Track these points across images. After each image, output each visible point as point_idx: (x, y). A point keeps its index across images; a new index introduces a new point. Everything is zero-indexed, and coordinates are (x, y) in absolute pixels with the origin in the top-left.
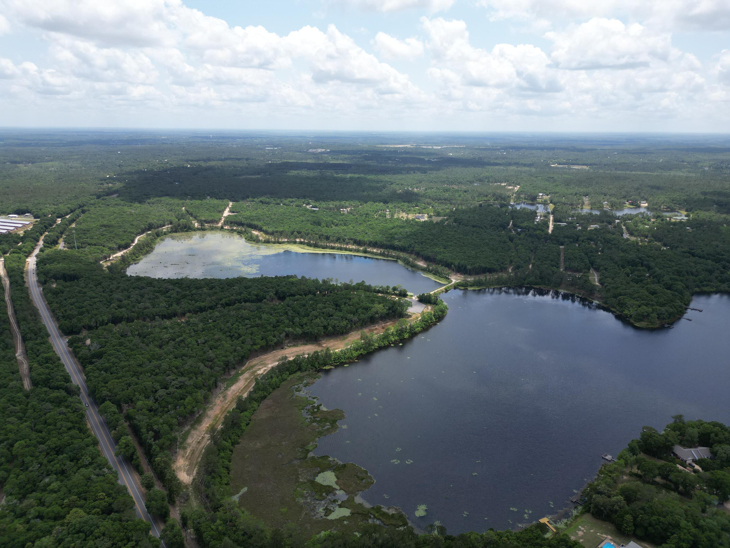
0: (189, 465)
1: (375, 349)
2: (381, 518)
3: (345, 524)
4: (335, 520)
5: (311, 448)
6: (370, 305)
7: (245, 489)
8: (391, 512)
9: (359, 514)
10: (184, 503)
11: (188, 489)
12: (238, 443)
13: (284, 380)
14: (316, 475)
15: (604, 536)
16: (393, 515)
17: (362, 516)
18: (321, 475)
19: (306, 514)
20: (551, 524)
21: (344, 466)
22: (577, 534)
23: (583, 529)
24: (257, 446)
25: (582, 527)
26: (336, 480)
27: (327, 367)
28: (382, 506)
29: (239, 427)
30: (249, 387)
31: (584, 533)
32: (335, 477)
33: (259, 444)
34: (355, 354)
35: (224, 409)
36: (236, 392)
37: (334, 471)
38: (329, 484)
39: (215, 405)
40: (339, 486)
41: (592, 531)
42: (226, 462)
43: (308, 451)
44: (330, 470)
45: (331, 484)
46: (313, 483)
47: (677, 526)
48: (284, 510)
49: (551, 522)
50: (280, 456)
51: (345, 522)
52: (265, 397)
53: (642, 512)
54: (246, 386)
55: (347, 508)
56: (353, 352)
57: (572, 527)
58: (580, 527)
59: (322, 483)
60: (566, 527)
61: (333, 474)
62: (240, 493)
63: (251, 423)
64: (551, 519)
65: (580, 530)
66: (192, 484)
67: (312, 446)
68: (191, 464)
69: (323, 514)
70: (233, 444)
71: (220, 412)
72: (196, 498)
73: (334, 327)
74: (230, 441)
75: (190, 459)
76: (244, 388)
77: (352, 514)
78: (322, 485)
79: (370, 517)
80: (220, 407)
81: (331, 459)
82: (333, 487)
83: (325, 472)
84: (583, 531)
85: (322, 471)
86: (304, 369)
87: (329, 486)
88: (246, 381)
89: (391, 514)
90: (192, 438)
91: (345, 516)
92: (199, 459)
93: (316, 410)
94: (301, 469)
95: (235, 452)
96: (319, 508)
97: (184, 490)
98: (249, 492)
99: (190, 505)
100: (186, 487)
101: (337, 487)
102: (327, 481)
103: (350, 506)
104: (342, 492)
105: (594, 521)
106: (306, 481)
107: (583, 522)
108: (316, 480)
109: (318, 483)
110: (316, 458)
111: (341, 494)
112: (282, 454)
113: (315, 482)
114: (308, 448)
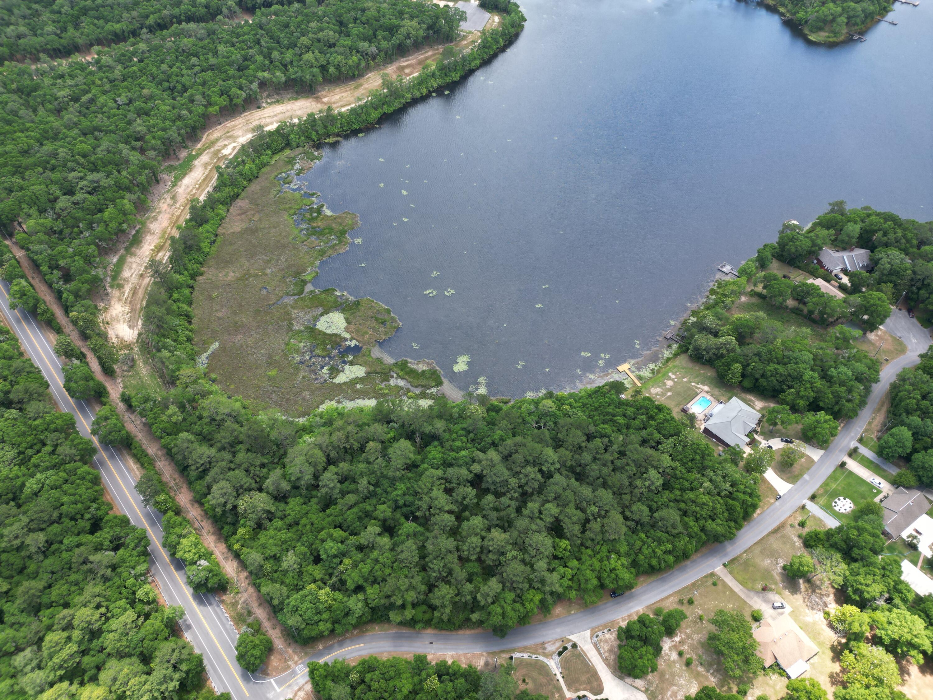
0: (130, 313)
1: (406, 103)
2: (406, 377)
3: (357, 389)
4: (345, 383)
5: (308, 278)
6: (396, 22)
7: (216, 345)
8: (422, 367)
9: (377, 373)
10: (129, 371)
11: (132, 349)
12: (201, 274)
13: (264, 165)
14: (316, 318)
15: (700, 386)
16: (423, 371)
17: (381, 376)
18: (324, 318)
19: (303, 377)
20: (633, 372)
21: (357, 304)
22: (665, 384)
23: (673, 377)
24: (229, 278)
25: (674, 374)
26: (345, 324)
27: (331, 140)
28: (410, 360)
29: (199, 249)
30: (211, 178)
31: (675, 382)
32: (344, 321)
33: (232, 274)
34: (375, 115)
35: (175, 218)
36: (191, 188)
37: (343, 310)
38: (335, 332)
39: (160, 212)
40: (351, 334)
41: (685, 380)
42: (185, 307)
43: (305, 282)
44: (337, 310)
45: (338, 332)
46: (312, 331)
47: (799, 378)
48: (272, 373)
49: (633, 369)
50: (264, 292)
51: (359, 386)
52: (238, 195)
53: (757, 359)
54: (207, 176)
55: (361, 365)
56: (372, 111)
57: (660, 375)
58: (670, 374)
59: (325, 331)
60: (651, 375)
61: (342, 315)
62: (209, 352)
63: (219, 239)
64: (633, 365)
65: (669, 378)
66: (137, 342)
67: (310, 274)
68: (132, 311)
69: (326, 376)
70: (193, 276)
71: (170, 224)
72: (146, 363)
73: (338, 67)
74: (186, 273)
75: (130, 302)
76: (204, 180)
77: (368, 373)
78: (325, 334)
79: (392, 377)
80: (169, 216)
81: (338, 293)
82: (342, 335)
83: (330, 314)
84: (673, 380)
85: (326, 312)
86: (294, 144)
87: (336, 335)
88: (206, 168)
89: (420, 371)
90: (130, 268)
91: (357, 378)
92: (144, 304)
93: (315, 215)
94: (296, 311)
95: (196, 289)
96: (322, 367)
97: (127, 352)
98: (222, 348)
99: (137, 373)
100: (129, 346)
101: (348, 336)
102: (333, 327)
103: (365, 362)
104: (353, 343)
105: (690, 365)
106: (302, 328)
107: (675, 367)
108: (317, 327)
109: (320, 331)
110: (318, 293)
111: (353, 346)
112: (266, 289)
113: (316, 329)
114: (304, 278)
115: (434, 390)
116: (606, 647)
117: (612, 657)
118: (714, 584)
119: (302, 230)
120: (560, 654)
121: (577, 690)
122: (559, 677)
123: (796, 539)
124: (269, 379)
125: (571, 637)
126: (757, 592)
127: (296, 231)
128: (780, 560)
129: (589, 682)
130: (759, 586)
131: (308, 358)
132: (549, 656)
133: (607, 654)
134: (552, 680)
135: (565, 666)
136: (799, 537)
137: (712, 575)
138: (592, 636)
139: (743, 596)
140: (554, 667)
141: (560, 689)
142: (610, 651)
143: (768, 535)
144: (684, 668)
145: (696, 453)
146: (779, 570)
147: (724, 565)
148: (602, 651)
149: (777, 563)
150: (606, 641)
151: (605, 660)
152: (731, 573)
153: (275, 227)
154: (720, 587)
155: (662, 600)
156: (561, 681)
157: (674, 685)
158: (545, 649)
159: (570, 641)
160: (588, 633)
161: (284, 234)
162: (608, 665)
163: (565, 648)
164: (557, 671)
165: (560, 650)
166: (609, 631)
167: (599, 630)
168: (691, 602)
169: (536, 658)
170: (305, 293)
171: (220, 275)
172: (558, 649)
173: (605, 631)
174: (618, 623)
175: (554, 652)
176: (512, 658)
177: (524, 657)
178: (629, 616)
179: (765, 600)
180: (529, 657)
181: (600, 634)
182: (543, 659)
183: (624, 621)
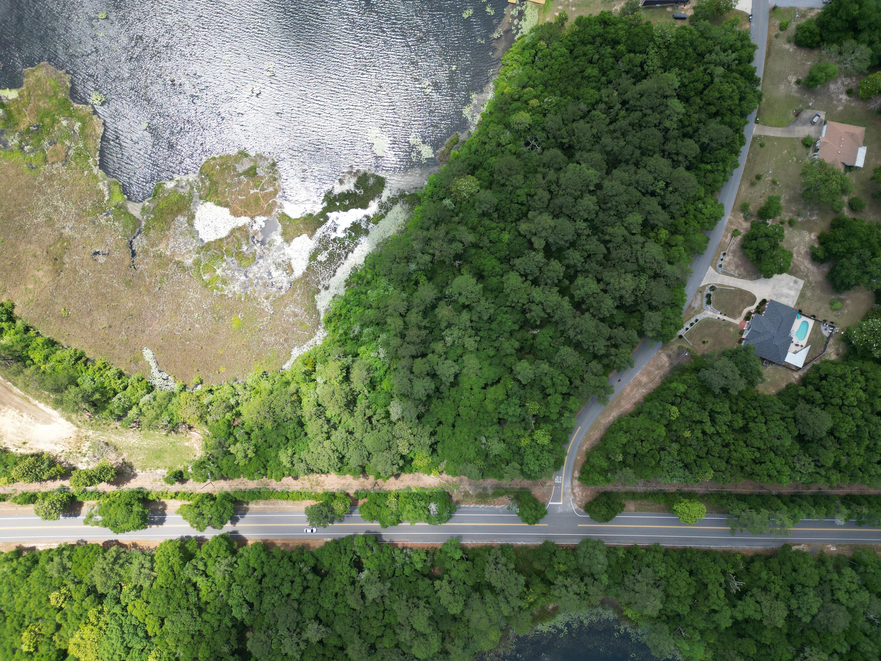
0: (21, 411)
5: (117, 198)
7: (148, 354)
10: (122, 455)
11: (87, 438)
12: (12, 306)
14: (194, 233)
21: (205, 176)
24: (45, 280)
26: (226, 211)
32: (220, 208)
33: (40, 274)
37: (204, 199)
38: (229, 228)
40: (246, 215)
42: (62, 354)
43: (121, 207)
44: (196, 203)
45: (231, 225)
46: (207, 247)
48: (236, 322)
50: (101, 259)
55: (297, 236)
59: (219, 237)
61: (209, 204)
66: (78, 426)
67: (111, 193)
68: (20, 409)
69: (284, 277)
70: (12, 318)
72: (119, 433)
78: (223, 239)
81: (170, 185)
82: (240, 225)
83: (197, 215)
85: (191, 217)
87: (234, 231)
89: (352, 188)
91: (311, 251)
92: (18, 391)
93: (2, 112)
94: (162, 246)
95: (35, 325)
97: (88, 444)
98: (158, 349)
99: (131, 449)
100: (80, 439)
101: (245, 220)
102: (221, 225)
103: (298, 229)
104: (261, 221)
106: (195, 256)
108: (206, 241)
109: (215, 241)
110: (152, 206)
111: (263, 225)
112: (98, 253)
113: (209, 244)
114: (114, 203)
116: (732, 268)
117: (742, 269)
118: (762, 146)
119: (21, 148)
120: (709, 302)
121: (740, 313)
122: (722, 317)
123: (787, 46)
124: (242, 330)
125: (703, 284)
126: (794, 122)
127: (18, 156)
128: (790, 78)
129: (742, 301)
130: (792, 116)
131: (243, 278)
132: (700, 310)
133: (737, 272)
134: (719, 324)
135: (720, 307)
136: (789, 42)
137: (754, 139)
138: (715, 269)
139: (787, 135)
140: (712, 313)
141: (730, 324)
142: (737, 267)
143: (766, 64)
144: (791, 229)
145: (683, 46)
146: (795, 87)
147: (756, 122)
148: (732, 273)
149: (790, 83)
150: (729, 263)
151: (740, 276)
152: (765, 124)
154: (767, 144)
155: (738, 195)
156: (726, 318)
157: (794, 247)
158: (694, 308)
159: (704, 287)
160: (711, 269)
161: (12, 172)
162: (744, 277)
163: (709, 296)
164: (718, 315)
165: (705, 300)
166: (724, 254)
167: (717, 260)
168: (758, 178)
169: (697, 320)
170: (140, 218)
171: (30, 286)
172: (702, 300)
173: (722, 257)
174: (724, 242)
175: (702, 304)
176: (681, 337)
177: (690, 328)
178: (727, 230)
179: (804, 124)
180: (692, 324)
181: (720, 262)
182: (700, 317)
183: (726, 237)
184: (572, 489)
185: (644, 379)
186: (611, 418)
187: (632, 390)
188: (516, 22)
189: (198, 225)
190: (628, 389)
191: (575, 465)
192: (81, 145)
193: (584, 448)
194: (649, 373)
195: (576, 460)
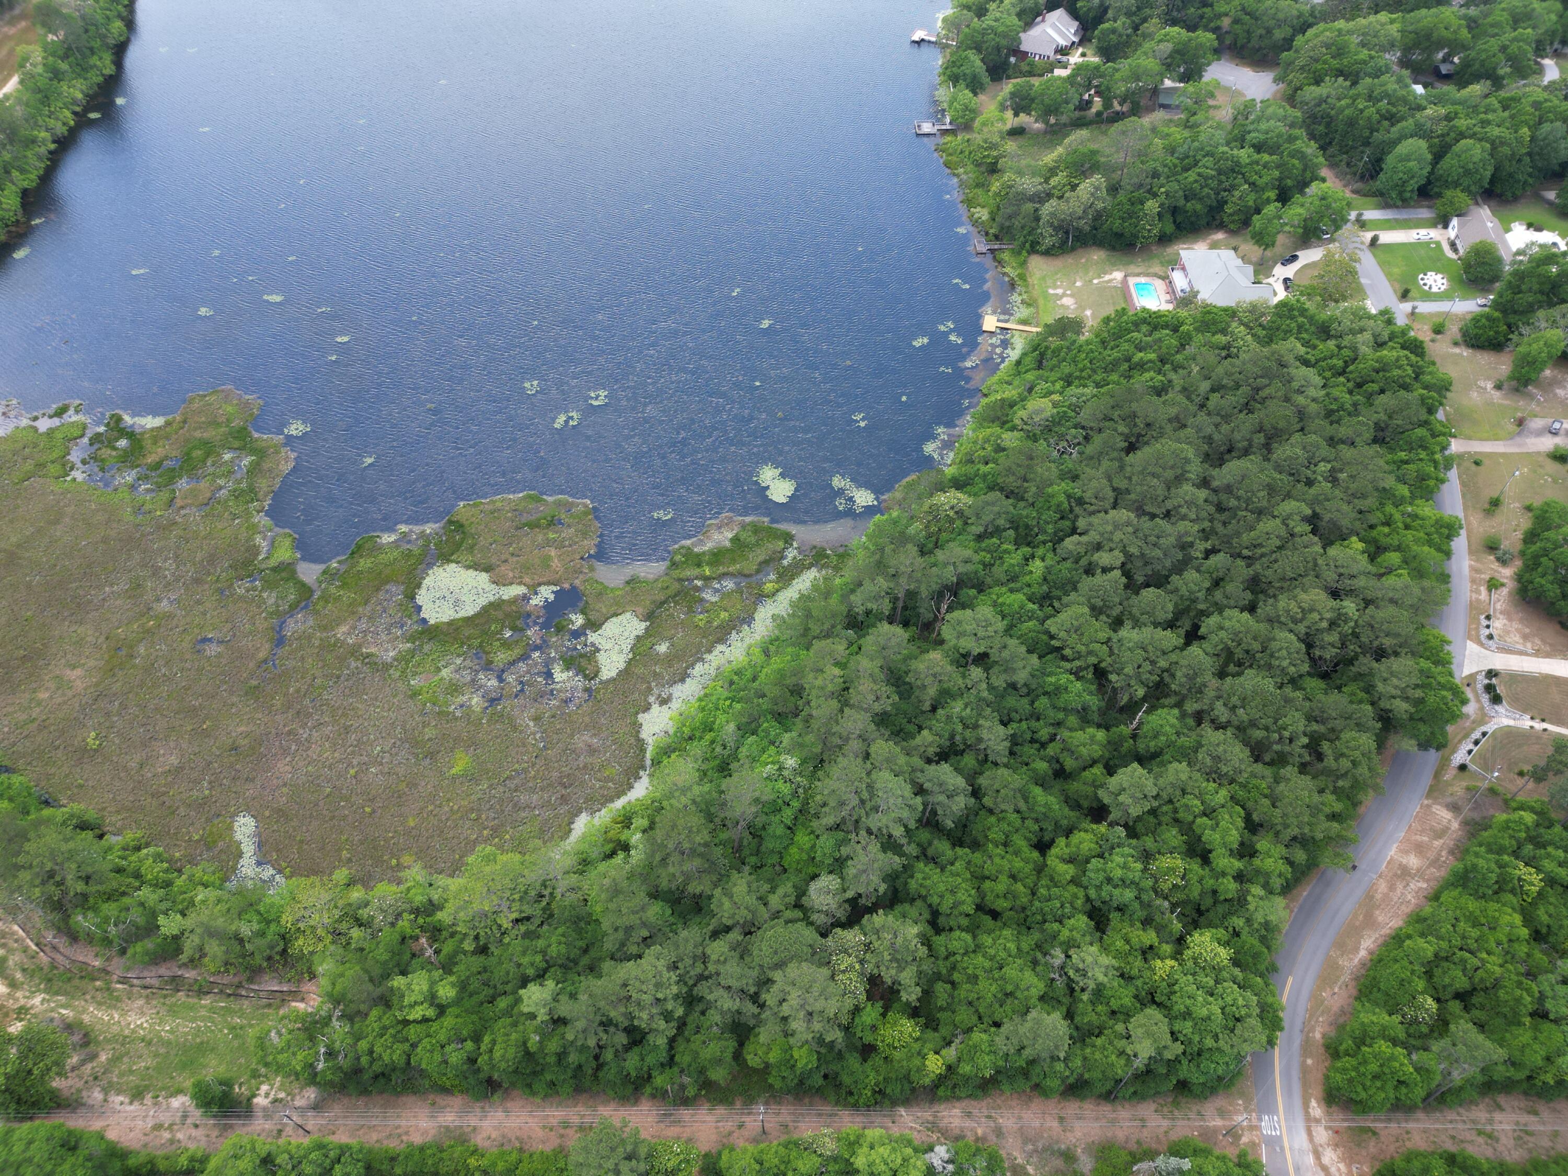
1: (50, 152)
2: (723, 569)
3: (667, 655)
4: (629, 663)
5: (282, 557)
7: (245, 826)
8: (722, 537)
9: (663, 603)
10: (94, 1057)
14: (411, 607)
15: (1107, 277)
16: (735, 540)
17: (676, 603)
18: (425, 597)
19: (537, 719)
20: (1007, 321)
21: (456, 528)
22: (1064, 307)
23: (1060, 291)
24: (79, 684)
25: (1056, 287)
26: (484, 576)
28: (688, 542)
31: (1071, 296)
32: (472, 573)
33: (74, 674)
37: (446, 558)
38: (483, 601)
40: (520, 583)
41: (1078, 284)
43: (285, 570)
44: (430, 566)
45: (488, 598)
46: (433, 635)
48: (461, 763)
50: (212, 650)
51: (663, 648)
55: (616, 615)
57: (1042, 301)
58: (1051, 291)
59: (460, 615)
60: (1032, 310)
61: (453, 567)
64: (994, 313)
65: (1060, 297)
67: (274, 548)
69: (579, 682)
72: (111, 1000)
77: (646, 617)
78: (467, 620)
79: (698, 589)
81: (388, 539)
82: (505, 598)
83: (427, 582)
84: (1064, 295)
85: (412, 586)
87: (493, 606)
89: (728, 544)
91: (638, 638)
93: (123, 443)
94: (344, 629)
96: (549, 675)
98: (270, 817)
99: (124, 1040)
101: (517, 590)
102: (467, 598)
103: (616, 604)
104: (547, 593)
105: (1058, 263)
106: (405, 646)
107: (1043, 278)
108: (432, 622)
109: (451, 623)
110: (343, 568)
111: (551, 597)
112: (210, 640)
113: (436, 627)
114: (272, 563)
115: (791, 554)
116: (1515, 639)
117: (1538, 642)
118: (1478, 464)
120: (1496, 700)
122: (1539, 726)
123: (1457, 350)
124: (471, 778)
125: (1467, 672)
126: (1519, 434)
127: (121, 498)
128: (1481, 383)
130: (1511, 427)
131: (493, 683)
132: (1483, 718)
133: (1529, 645)
134: (1539, 738)
135: (1523, 705)
136: (1456, 344)
138: (1481, 644)
139: (1516, 450)
140: (1512, 720)
142: (1525, 637)
145: (1292, 318)
146: (1497, 394)
147: (1452, 436)
148: (1521, 647)
149: (1484, 388)
150: (1507, 632)
151: (1538, 653)
152: (1469, 438)
153: (56, 522)
154: (1486, 462)
156: (1547, 726)
159: (1473, 676)
160: (1471, 647)
161: (98, 518)
162: (1548, 655)
163: (1489, 688)
164: (1526, 723)
165: (1485, 698)
166: (1488, 618)
167: (1477, 629)
168: (1495, 503)
169: (1484, 734)
170: (315, 587)
171: (43, 695)
172: (1478, 700)
173: (1485, 622)
174: (1478, 600)
175: (1482, 708)
176: (1463, 767)
177: (1476, 749)
178: (1473, 581)
179: (1539, 433)
180: (1476, 743)
181: (1487, 632)
182: (1490, 728)
183: (1478, 592)
184: (1317, 1155)
185: (1413, 861)
186: (1363, 953)
187: (1392, 888)
188: (998, 350)
189: (422, 597)
190: (1383, 887)
191: (1305, 1085)
192: (244, 485)
193: (1318, 1036)
194: (1419, 849)
195: (1305, 1070)
